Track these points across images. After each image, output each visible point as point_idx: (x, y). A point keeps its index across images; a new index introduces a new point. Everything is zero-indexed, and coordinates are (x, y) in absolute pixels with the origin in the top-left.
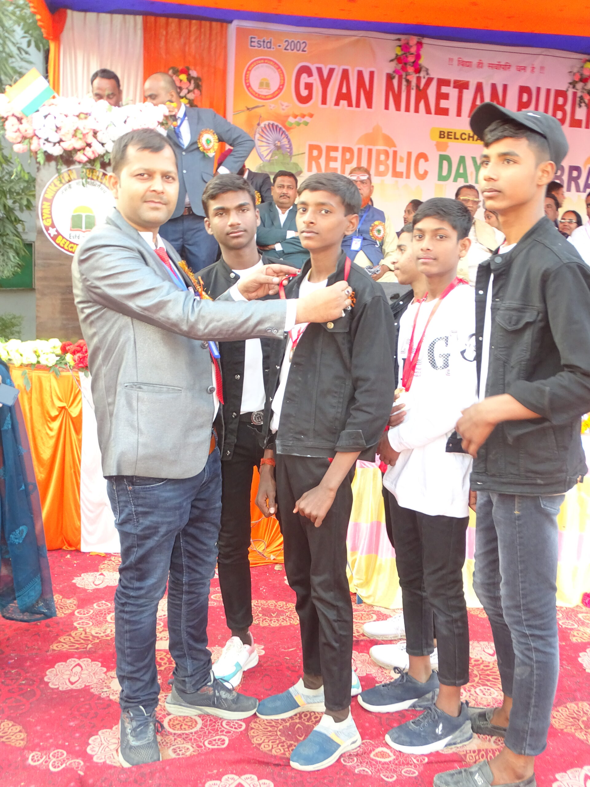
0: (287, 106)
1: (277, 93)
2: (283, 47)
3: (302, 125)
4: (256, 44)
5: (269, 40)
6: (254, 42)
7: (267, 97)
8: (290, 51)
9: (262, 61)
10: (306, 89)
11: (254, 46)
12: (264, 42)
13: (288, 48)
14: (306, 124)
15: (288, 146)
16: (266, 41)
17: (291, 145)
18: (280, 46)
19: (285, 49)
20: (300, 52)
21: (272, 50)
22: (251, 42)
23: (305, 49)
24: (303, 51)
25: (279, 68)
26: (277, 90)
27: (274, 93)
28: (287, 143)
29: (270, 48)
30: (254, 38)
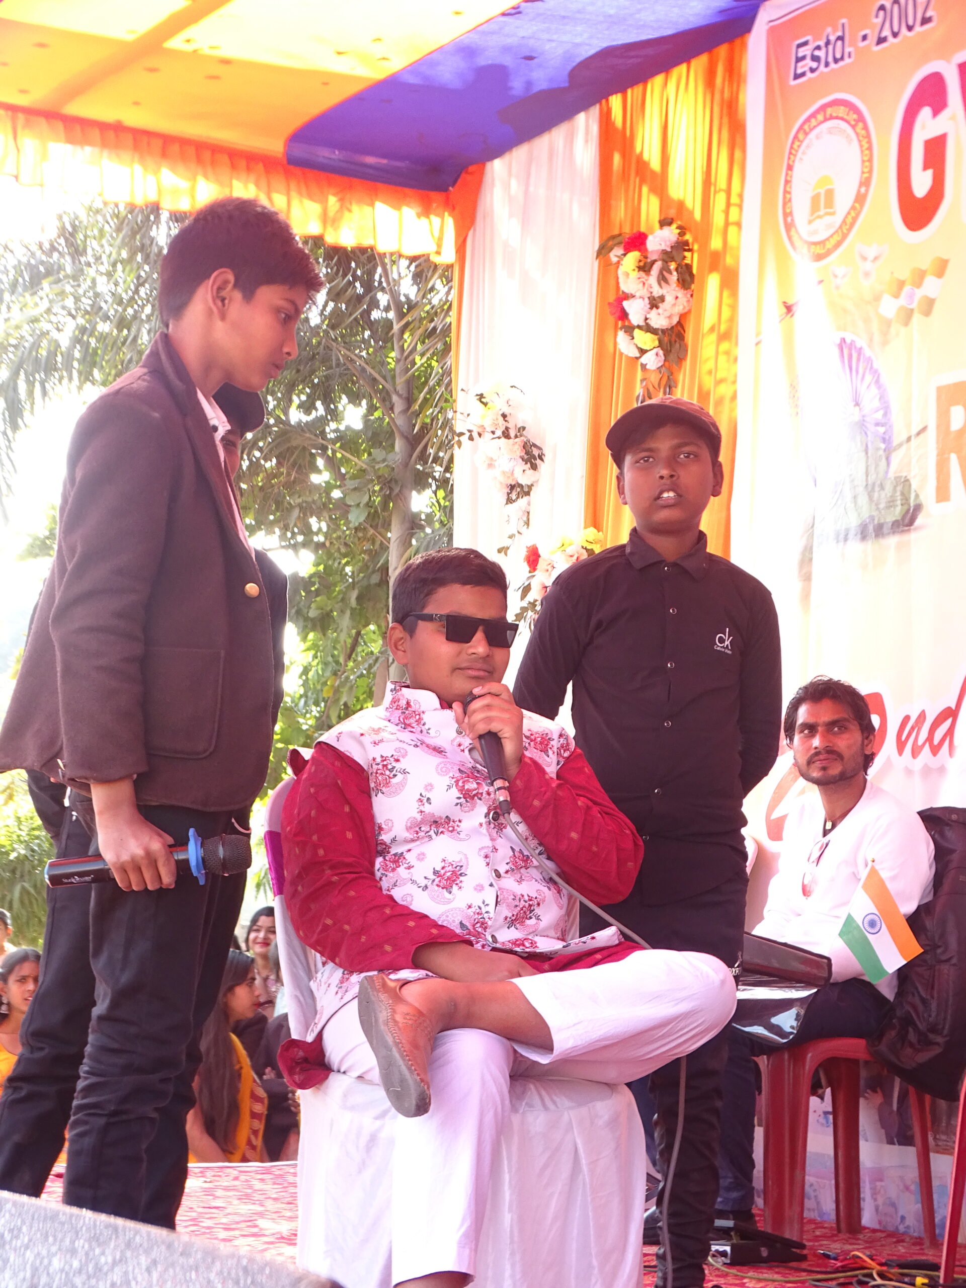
0: (876, 258)
1: (849, 220)
2: (872, 39)
3: (917, 317)
4: (809, 63)
5: (840, 33)
6: (804, 58)
7: (829, 245)
8: (891, 39)
9: (820, 117)
10: (925, 168)
11: (803, 74)
12: (828, 43)
13: (886, 32)
14: (928, 306)
15: (879, 415)
16: (832, 38)
17: (886, 410)
18: (865, 38)
19: (881, 40)
20: (918, 29)
21: (847, 61)
22: (799, 60)
23: (928, 14)
24: (926, 21)
25: (861, 119)
26: (853, 208)
27: (844, 222)
28: (876, 403)
29: (842, 58)
30: (805, 44)
